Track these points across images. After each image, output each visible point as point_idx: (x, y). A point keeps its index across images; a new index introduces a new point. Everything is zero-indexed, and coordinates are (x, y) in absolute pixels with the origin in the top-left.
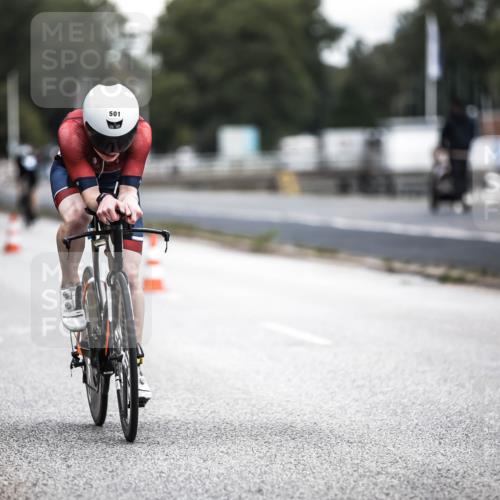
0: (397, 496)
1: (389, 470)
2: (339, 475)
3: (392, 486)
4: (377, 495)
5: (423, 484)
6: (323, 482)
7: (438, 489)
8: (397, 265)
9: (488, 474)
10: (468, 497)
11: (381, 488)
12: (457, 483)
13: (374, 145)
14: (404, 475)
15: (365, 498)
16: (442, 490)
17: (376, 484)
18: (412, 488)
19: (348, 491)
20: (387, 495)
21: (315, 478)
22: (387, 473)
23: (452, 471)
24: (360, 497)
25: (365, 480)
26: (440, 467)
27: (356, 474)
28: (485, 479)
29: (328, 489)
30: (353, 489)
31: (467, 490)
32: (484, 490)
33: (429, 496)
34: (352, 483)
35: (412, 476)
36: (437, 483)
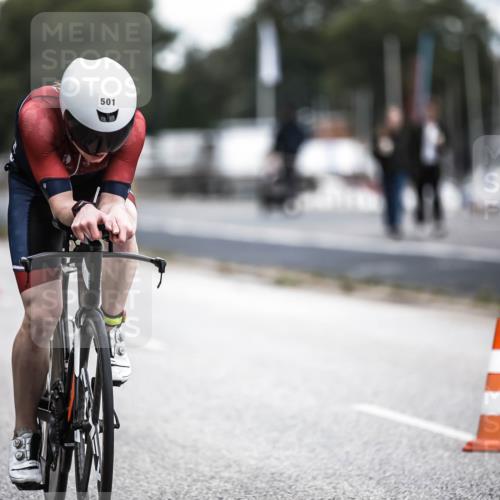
1: (223, 474)
2: (172, 479)
3: (226, 490)
5: (256, 488)
6: (156, 487)
7: (271, 493)
9: (320, 477)
11: (215, 493)
12: (290, 487)
14: (238, 480)
16: (275, 494)
17: (209, 489)
18: (245, 492)
21: (148, 483)
22: (221, 478)
23: (285, 475)
25: (199, 485)
26: (273, 470)
27: (189, 479)
28: (318, 483)
29: (161, 494)
30: (187, 493)
31: (300, 494)
32: (316, 493)
34: (186, 488)
35: (246, 480)
36: (271, 487)
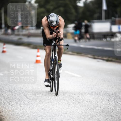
2: (85, 109)
3: (97, 112)
4: (94, 114)
5: (104, 112)
7: (108, 113)
11: (95, 113)
12: (113, 112)
14: (100, 110)
16: (109, 113)
17: (93, 112)
18: (102, 113)
20: (96, 114)
21: (79, 110)
22: (96, 109)
23: (111, 109)
26: (108, 107)
29: (82, 113)
30: (88, 113)
31: (115, 113)
34: (88, 111)
35: (102, 110)
36: (108, 111)
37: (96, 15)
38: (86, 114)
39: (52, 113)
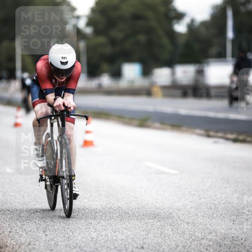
0: (212, 250)
1: (208, 237)
2: (182, 240)
3: (209, 245)
4: (202, 250)
5: (225, 244)
6: (174, 243)
7: (232, 247)
8: (212, 133)
10: (247, 251)
11: (204, 246)
12: (242, 244)
13: (200, 72)
14: (215, 240)
15: (196, 251)
16: (234, 247)
17: (201, 244)
18: (219, 246)
19: (187, 248)
20: (207, 249)
21: (170, 241)
22: (207, 239)
23: (239, 238)
24: (193, 251)
25: (196, 242)
26: (233, 235)
27: (191, 239)
29: (177, 247)
30: (190, 246)
31: (247, 248)
33: (227, 250)
34: (189, 244)
35: (219, 240)
36: (232, 244)
37: (214, 50)
38: (185, 249)
39: (112, 247)
